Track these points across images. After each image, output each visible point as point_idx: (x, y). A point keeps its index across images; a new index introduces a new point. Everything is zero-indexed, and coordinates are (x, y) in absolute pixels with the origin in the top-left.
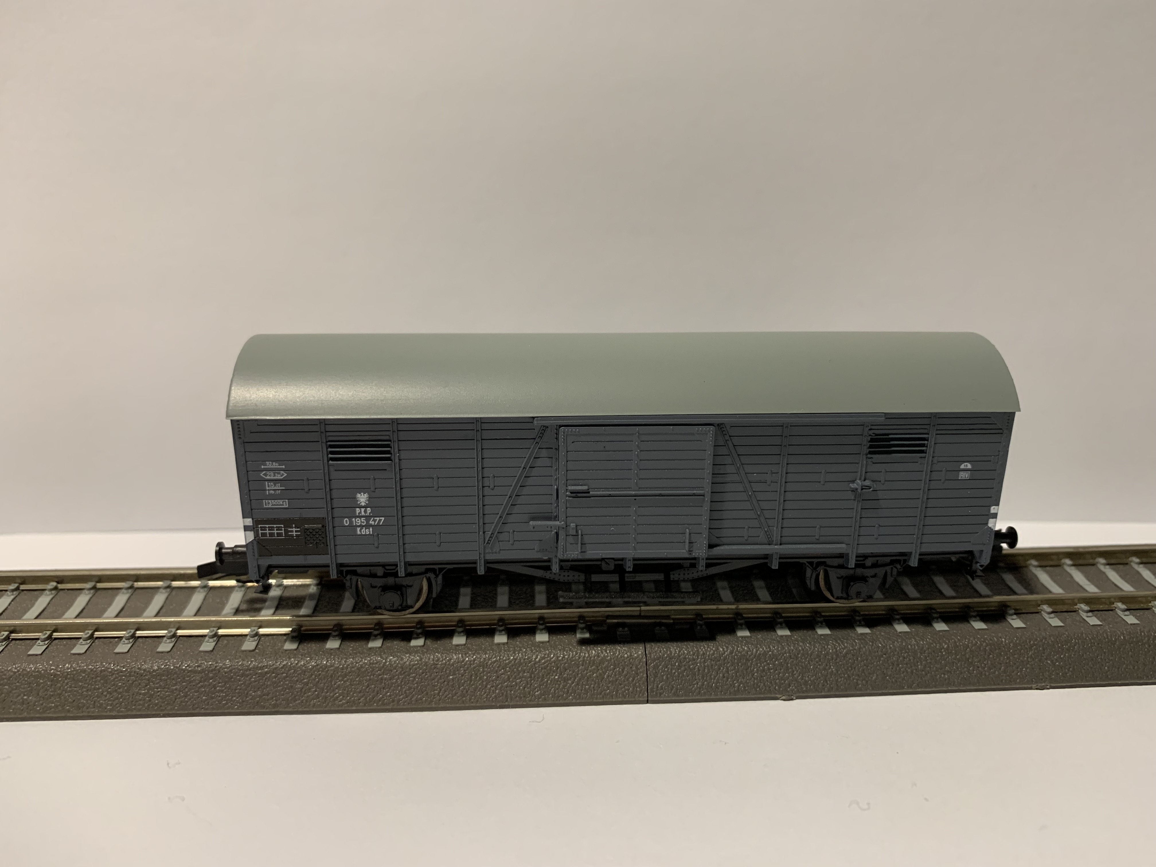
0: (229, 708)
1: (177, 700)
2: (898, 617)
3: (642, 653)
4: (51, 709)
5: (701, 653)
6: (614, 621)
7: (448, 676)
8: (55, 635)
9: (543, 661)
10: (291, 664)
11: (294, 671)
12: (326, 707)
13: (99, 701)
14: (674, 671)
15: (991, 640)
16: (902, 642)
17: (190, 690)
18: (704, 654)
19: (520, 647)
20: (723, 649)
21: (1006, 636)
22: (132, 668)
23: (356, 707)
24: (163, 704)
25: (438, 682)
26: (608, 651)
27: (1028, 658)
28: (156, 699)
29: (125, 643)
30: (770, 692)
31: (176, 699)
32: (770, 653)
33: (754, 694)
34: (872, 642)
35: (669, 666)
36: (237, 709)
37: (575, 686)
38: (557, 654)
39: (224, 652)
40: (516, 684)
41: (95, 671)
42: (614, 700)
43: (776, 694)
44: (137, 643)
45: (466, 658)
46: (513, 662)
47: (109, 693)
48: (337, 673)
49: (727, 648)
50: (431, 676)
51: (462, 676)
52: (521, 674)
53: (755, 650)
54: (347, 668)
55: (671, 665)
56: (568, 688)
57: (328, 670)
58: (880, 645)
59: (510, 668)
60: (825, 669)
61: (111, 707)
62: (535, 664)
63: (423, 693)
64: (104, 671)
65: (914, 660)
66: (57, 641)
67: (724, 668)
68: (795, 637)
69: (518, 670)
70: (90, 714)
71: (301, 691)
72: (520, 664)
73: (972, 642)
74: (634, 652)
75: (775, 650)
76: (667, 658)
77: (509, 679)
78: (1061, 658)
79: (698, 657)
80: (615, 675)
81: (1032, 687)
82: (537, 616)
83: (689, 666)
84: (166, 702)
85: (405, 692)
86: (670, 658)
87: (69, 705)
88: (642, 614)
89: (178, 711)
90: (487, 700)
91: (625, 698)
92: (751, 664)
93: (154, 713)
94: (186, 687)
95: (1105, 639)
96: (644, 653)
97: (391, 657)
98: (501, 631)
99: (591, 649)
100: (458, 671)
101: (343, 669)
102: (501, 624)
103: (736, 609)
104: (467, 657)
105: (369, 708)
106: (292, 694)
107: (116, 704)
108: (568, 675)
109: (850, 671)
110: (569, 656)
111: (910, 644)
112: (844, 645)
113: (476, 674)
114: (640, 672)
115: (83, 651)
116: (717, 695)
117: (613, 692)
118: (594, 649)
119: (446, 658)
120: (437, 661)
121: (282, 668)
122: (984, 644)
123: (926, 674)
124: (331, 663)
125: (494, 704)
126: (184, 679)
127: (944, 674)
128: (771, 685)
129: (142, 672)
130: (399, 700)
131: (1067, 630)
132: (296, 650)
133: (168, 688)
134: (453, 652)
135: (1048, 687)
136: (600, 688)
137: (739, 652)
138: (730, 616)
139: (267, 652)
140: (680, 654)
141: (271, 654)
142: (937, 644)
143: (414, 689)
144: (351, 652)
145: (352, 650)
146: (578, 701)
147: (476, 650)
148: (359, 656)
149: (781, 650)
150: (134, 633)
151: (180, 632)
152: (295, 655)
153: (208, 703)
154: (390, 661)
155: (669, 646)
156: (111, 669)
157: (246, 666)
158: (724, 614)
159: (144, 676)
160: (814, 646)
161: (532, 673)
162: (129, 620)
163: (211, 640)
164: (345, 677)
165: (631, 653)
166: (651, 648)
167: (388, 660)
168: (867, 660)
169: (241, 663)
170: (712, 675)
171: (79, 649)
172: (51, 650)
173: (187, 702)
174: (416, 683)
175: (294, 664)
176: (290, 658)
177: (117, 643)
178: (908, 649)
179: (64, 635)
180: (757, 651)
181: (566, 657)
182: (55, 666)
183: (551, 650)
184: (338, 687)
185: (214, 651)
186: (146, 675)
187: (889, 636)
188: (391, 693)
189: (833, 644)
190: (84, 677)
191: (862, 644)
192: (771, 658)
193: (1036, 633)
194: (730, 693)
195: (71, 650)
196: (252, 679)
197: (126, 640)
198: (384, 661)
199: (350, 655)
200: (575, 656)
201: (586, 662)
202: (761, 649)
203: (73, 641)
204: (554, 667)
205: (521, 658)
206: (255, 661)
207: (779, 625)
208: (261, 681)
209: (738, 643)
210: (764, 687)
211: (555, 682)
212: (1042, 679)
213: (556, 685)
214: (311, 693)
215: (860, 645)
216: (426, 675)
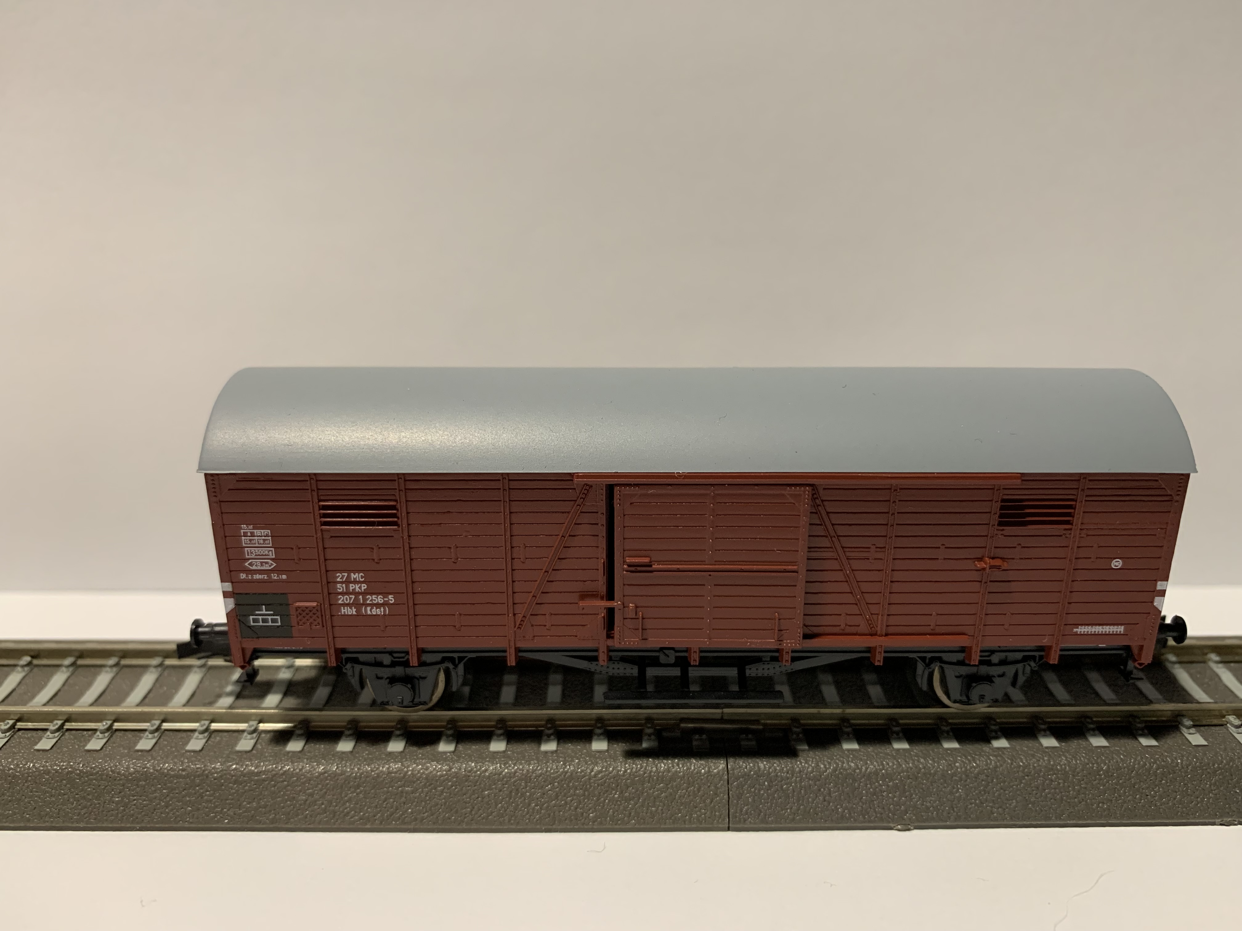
0: (218, 822)
1: (156, 811)
2: (1043, 727)
3: (723, 769)
4: (8, 817)
5: (797, 769)
6: (690, 725)
7: (482, 791)
8: (20, 725)
9: (600, 776)
10: (294, 770)
11: (297, 779)
12: (334, 824)
13: (64, 810)
14: (762, 792)
15: (1164, 761)
16: (1049, 761)
17: (172, 798)
18: (800, 771)
19: (572, 757)
21: (1183, 756)
23: (371, 825)
25: (470, 797)
26: (681, 766)
27: (1210, 785)
28: (132, 809)
29: (99, 738)
30: (881, 820)
31: (155, 809)
32: (883, 771)
33: (862, 822)
34: (1012, 760)
35: (757, 786)
36: (228, 823)
37: (640, 807)
38: (617, 767)
39: (215, 752)
40: (566, 803)
41: (61, 773)
42: (687, 826)
43: (889, 822)
44: (115, 737)
45: (505, 769)
46: (562, 776)
47: (75, 799)
48: (349, 783)
49: (830, 764)
50: (462, 789)
51: (500, 791)
52: (572, 791)
53: (864, 768)
54: (360, 777)
55: (759, 785)
56: (631, 809)
57: (338, 779)
58: (1021, 764)
59: (558, 783)
61: (78, 817)
62: (590, 779)
63: (451, 810)
64: (71, 772)
65: (1064, 784)
66: (20, 733)
67: (824, 789)
68: (915, 751)
69: (568, 786)
71: (305, 803)
72: (571, 778)
73: (1139, 764)
74: (713, 767)
75: (890, 767)
76: (755, 776)
77: (557, 797)
79: (793, 776)
80: (689, 796)
81: (1215, 822)
82: (594, 716)
83: (782, 786)
84: (143, 813)
85: (430, 809)
86: (758, 776)
87: (29, 813)
88: (725, 717)
89: (157, 824)
90: (529, 821)
91: (701, 823)
92: (859, 785)
93: (128, 825)
94: (168, 796)
96: (726, 769)
97: (415, 765)
98: (549, 736)
99: (659, 763)
100: (495, 784)
101: (355, 779)
102: (549, 726)
103: (842, 713)
104: (507, 768)
105: (386, 827)
106: (294, 807)
107: (85, 814)
108: (630, 794)
109: (982, 796)
110: (632, 769)
111: (1059, 764)
112: (976, 763)
113: (517, 790)
114: (721, 793)
115: (48, 748)
116: (815, 823)
117: (686, 816)
118: (663, 762)
119: (481, 768)
120: (470, 771)
121: (283, 774)
122: (1155, 766)
123: (1080, 803)
124: (341, 771)
125: (538, 827)
126: (165, 785)
127: (1103, 803)
128: (882, 811)
129: (116, 775)
130: (423, 819)
132: (300, 752)
133: (147, 796)
134: (489, 761)
135: (1236, 823)
136: (669, 810)
137: (844, 769)
138: (834, 722)
139: (267, 754)
140: (771, 770)
141: (270, 756)
142: (1093, 764)
143: (442, 805)
144: (366, 756)
145: (367, 755)
146: (642, 826)
147: (518, 760)
148: (376, 763)
149: (897, 768)
150: (111, 725)
151: (166, 726)
152: (299, 758)
153: (194, 815)
154: (412, 770)
155: (758, 760)
156: (79, 770)
157: (240, 771)
158: (826, 719)
159: (119, 780)
160: (938, 763)
161: (586, 790)
162: (107, 710)
163: (201, 736)
164: (358, 789)
165: (709, 768)
166: (735, 763)
167: (411, 768)
168: (1004, 782)
169: (234, 766)
170: (809, 797)
171: (46, 743)
172: (13, 743)
173: (168, 813)
174: (444, 799)
175: (298, 771)
176: (293, 762)
177: (91, 737)
178: (1057, 769)
179: (30, 725)
180: (867, 769)
181: (628, 771)
182: (14, 765)
183: (610, 761)
184: (350, 800)
185: (203, 752)
186: (120, 780)
187: (1032, 752)
188: (413, 809)
189: (963, 761)
190: (47, 780)
191: (999, 761)
192: (884, 777)
193: (1221, 753)
194: (832, 820)
195: (36, 743)
196: (247, 788)
197: (101, 733)
198: (406, 769)
199: (365, 760)
200: (639, 770)
201: (653, 779)
202: (872, 767)
203: (40, 733)
204: (613, 783)
205: (574, 771)
206: (252, 766)
207: (895, 735)
208: (257, 790)
209: (843, 758)
210: (874, 814)
211: (614, 802)
212: (1228, 813)
213: (615, 805)
214: (315, 807)
215: (996, 763)
216: (456, 789)
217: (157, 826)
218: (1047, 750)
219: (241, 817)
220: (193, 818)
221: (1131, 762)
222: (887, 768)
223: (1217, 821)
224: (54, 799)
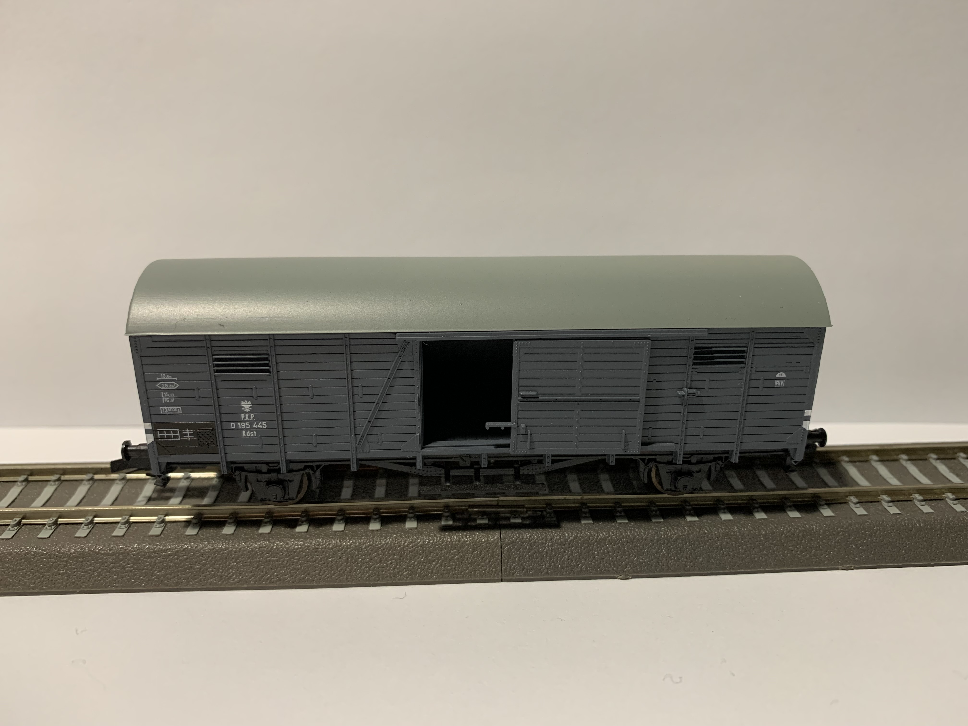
0: (136, 586)
1: (92, 579)
2: (723, 507)
3: (498, 538)
6: (473, 509)
7: (327, 559)
9: (411, 545)
10: (191, 547)
11: (194, 554)
12: (221, 585)
13: (23, 580)
14: (525, 554)
15: (804, 527)
16: (726, 529)
17: (102, 570)
18: (551, 539)
19: (391, 533)
20: (569, 535)
21: (817, 524)
22: (52, 552)
23: (247, 585)
24: (79, 583)
25: (318, 563)
26: (468, 537)
27: (835, 543)
28: (73, 578)
29: (48, 529)
30: (609, 572)
31: (90, 578)
32: (609, 538)
33: (595, 574)
34: (700, 529)
35: (521, 549)
36: (144, 587)
37: (439, 566)
38: (423, 539)
39: (134, 537)
40: (387, 565)
41: (20, 554)
42: (472, 579)
43: (614, 574)
44: (58, 529)
45: (343, 543)
46: (384, 546)
47: (31, 573)
48: (231, 555)
49: (572, 533)
50: (312, 558)
51: (340, 558)
52: (391, 557)
53: (596, 536)
54: (239, 551)
55: (523, 549)
56: (433, 568)
57: (223, 553)
58: (706, 532)
59: (381, 551)
60: (657, 552)
61: (33, 586)
62: (403, 548)
63: (305, 573)
64: (28, 554)
65: (735, 545)
67: (568, 551)
68: (632, 525)
69: (388, 553)
70: (16, 591)
71: (199, 571)
72: (391, 547)
73: (787, 529)
74: (491, 538)
76: (520, 543)
77: (380, 561)
78: (864, 543)
80: (474, 558)
81: (838, 568)
82: (407, 505)
83: (539, 549)
84: (82, 581)
85: (291, 573)
86: (522, 543)
88: (500, 504)
89: (92, 588)
90: (362, 579)
91: (482, 577)
92: (593, 548)
93: (71, 590)
94: (99, 568)
95: (903, 526)
96: (499, 538)
97: (278, 542)
98: (375, 519)
99: (453, 535)
100: (336, 554)
101: (236, 552)
102: (375, 513)
103: (582, 499)
104: (345, 542)
105: (258, 586)
106: (192, 574)
107: (38, 583)
108: (432, 557)
109: (679, 554)
110: (434, 540)
111: (732, 531)
112: (674, 531)
113: (352, 557)
114: (496, 555)
115: (10, 537)
116: (563, 575)
117: (472, 572)
118: (456, 535)
119: (326, 542)
120: (318, 545)
121: (183, 551)
122: (798, 531)
123: (746, 557)
124: (225, 547)
125: (367, 582)
126: (97, 561)
127: (762, 557)
128: (610, 566)
129: (61, 555)
130: (285, 579)
131: (869, 519)
132: (196, 535)
133: (84, 569)
134: (332, 538)
135: (852, 568)
136: (460, 568)
137: (582, 537)
138: (576, 505)
139: (171, 537)
140: (531, 538)
141: (174, 538)
142: (756, 530)
143: (298, 570)
144: (243, 537)
145: (245, 536)
146: (441, 580)
147: (353, 536)
148: (250, 541)
149: (619, 535)
150: (56, 520)
151: (96, 520)
152: (195, 540)
153: (119, 581)
154: (277, 545)
155: (522, 532)
156: (34, 552)
157: (152, 549)
158: (570, 503)
159: (63, 558)
160: (648, 532)
161: (401, 555)
162: (53, 509)
163: (123, 526)
164: (238, 559)
165: (488, 538)
166: (505, 534)
167: (275, 544)
168: (694, 544)
169: (148, 546)
170: (558, 557)
171: (8, 534)
173: (100, 580)
174: (300, 565)
175: (194, 548)
176: (190, 542)
177: (41, 529)
178: (731, 535)
180: (598, 536)
181: (431, 542)
183: (418, 535)
184: (232, 568)
185: (125, 536)
186: (65, 557)
187: (714, 524)
189: (665, 531)
190: (10, 559)
191: (690, 530)
192: (610, 542)
193: (843, 521)
194: (574, 573)
196: (157, 561)
197: (49, 526)
198: (272, 545)
199: (243, 540)
200: (439, 541)
201: (448, 546)
202: (602, 535)
204: (420, 550)
205: (392, 542)
206: (160, 545)
207: (618, 514)
208: (165, 562)
209: (582, 529)
210: (604, 568)
211: (421, 564)
212: (847, 561)
213: (422, 566)
214: (207, 573)
215: (688, 531)
216: (308, 557)
217: (92, 590)
218: (724, 522)
219: (153, 582)
220: (118, 583)
221: (781, 528)
222: (613, 536)
223: (840, 567)
224: (15, 573)
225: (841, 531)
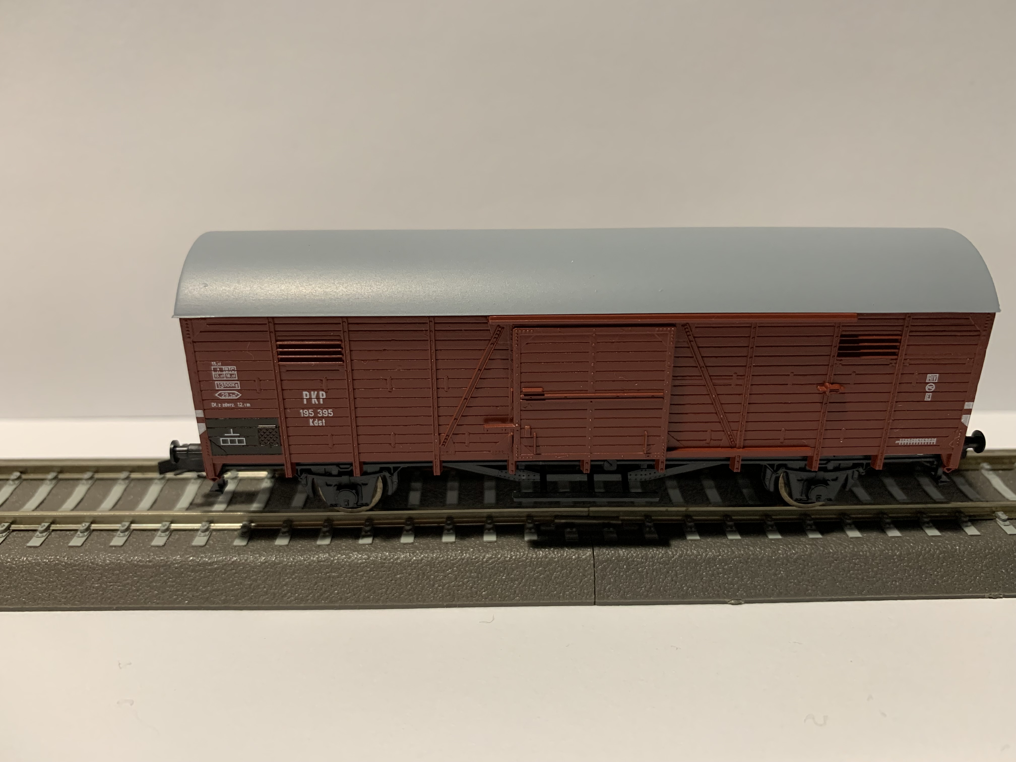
0: (180, 602)
1: (129, 594)
2: (850, 522)
3: (590, 556)
4: (7, 601)
5: (650, 556)
6: (562, 521)
7: (395, 575)
8: (14, 527)
9: (490, 562)
10: (241, 560)
11: (243, 568)
12: (274, 603)
13: (54, 594)
14: (621, 574)
15: (945, 548)
16: (854, 548)
17: (142, 584)
18: (652, 557)
19: (468, 547)
20: (673, 553)
21: (960, 544)
23: (304, 604)
24: (115, 598)
25: (385, 580)
26: (556, 553)
27: (982, 567)
28: (109, 593)
29: (80, 536)
30: (718, 596)
31: (128, 593)
32: (720, 557)
33: (703, 598)
34: (824, 548)
35: (617, 569)
37: (523, 586)
38: (505, 554)
39: (175, 547)
40: (463, 583)
41: (50, 565)
43: (725, 598)
44: (92, 536)
46: (460, 562)
47: (62, 586)
48: (286, 570)
49: (676, 551)
50: (378, 574)
51: (410, 575)
52: (468, 574)
53: (704, 554)
54: (295, 566)
55: (619, 568)
56: (516, 588)
57: (277, 567)
58: (831, 551)
59: (457, 567)
61: (65, 600)
62: (482, 564)
63: (370, 591)
64: (58, 564)
65: (865, 566)
66: (14, 533)
67: (672, 571)
68: (746, 541)
69: (465, 569)
71: (250, 587)
72: (467, 563)
73: (925, 550)
74: (582, 554)
75: (725, 554)
76: (616, 561)
77: (456, 579)
80: (563, 577)
81: (985, 595)
82: (485, 515)
83: (638, 569)
84: (118, 596)
85: (353, 591)
86: (618, 561)
87: (24, 597)
88: (591, 514)
89: (130, 605)
90: (434, 599)
91: (572, 599)
92: (700, 568)
94: (138, 582)
96: (592, 555)
97: (340, 555)
98: (449, 531)
99: (538, 551)
100: (405, 569)
101: (291, 567)
102: (449, 522)
103: (686, 511)
104: (415, 556)
105: (317, 605)
106: (241, 591)
107: (70, 597)
108: (515, 576)
109: (800, 576)
110: (516, 556)
111: (862, 550)
112: (795, 550)
113: (424, 573)
114: (588, 574)
115: (38, 545)
116: (665, 598)
117: (561, 593)
118: (542, 551)
119: (393, 557)
120: (385, 560)
121: (232, 564)
122: (938, 552)
123: (877, 581)
124: (279, 560)
125: (441, 603)
126: (135, 573)
127: (896, 581)
128: (719, 589)
129: (95, 566)
130: (347, 598)
132: (245, 546)
133: (120, 583)
134: (400, 551)
135: (1001, 596)
136: (546, 589)
137: (688, 555)
138: (680, 518)
139: (218, 548)
140: (629, 556)
141: (221, 550)
142: (889, 550)
143: (362, 587)
144: (300, 549)
145: (300, 547)
146: (525, 602)
147: (424, 549)
148: (307, 553)
149: (731, 554)
150: (89, 526)
151: (134, 526)
152: (244, 551)
153: (160, 597)
154: (338, 559)
155: (618, 548)
156: (65, 563)
157: (196, 562)
158: (674, 516)
159: (97, 570)
160: (764, 550)
161: (480, 573)
162: (85, 514)
163: (163, 534)
164: (294, 575)
165: (579, 555)
166: (599, 550)
167: (336, 558)
168: (817, 565)
169: (191, 558)
170: (660, 578)
171: (36, 541)
172: (9, 541)
173: (139, 596)
174: (364, 582)
175: (243, 561)
176: (239, 554)
177: (73, 536)
178: (860, 555)
179: (22, 527)
180: (706, 555)
181: (514, 557)
182: (11, 559)
183: (499, 550)
184: (286, 584)
185: (166, 546)
186: (99, 569)
187: (840, 542)
188: (338, 590)
189: (784, 549)
190: (38, 570)
191: (813, 549)
192: (720, 562)
193: (991, 541)
194: (678, 596)
195: (28, 542)
196: (202, 575)
197: (81, 533)
198: (332, 559)
199: (299, 552)
200: (522, 557)
201: (533, 563)
202: (710, 553)
203: (31, 533)
204: (501, 567)
205: (468, 558)
206: (206, 557)
207: (729, 529)
208: (211, 577)
209: (688, 546)
210: (713, 591)
211: (502, 583)
212: (995, 588)
213: (503, 585)
214: (259, 590)
215: (811, 550)
216: (373, 573)
217: (130, 606)
218: (852, 540)
219: (198, 599)
220: (159, 600)
221: (919, 549)
222: (723, 555)
223: (987, 595)
224: (44, 586)
225: (989, 553)
